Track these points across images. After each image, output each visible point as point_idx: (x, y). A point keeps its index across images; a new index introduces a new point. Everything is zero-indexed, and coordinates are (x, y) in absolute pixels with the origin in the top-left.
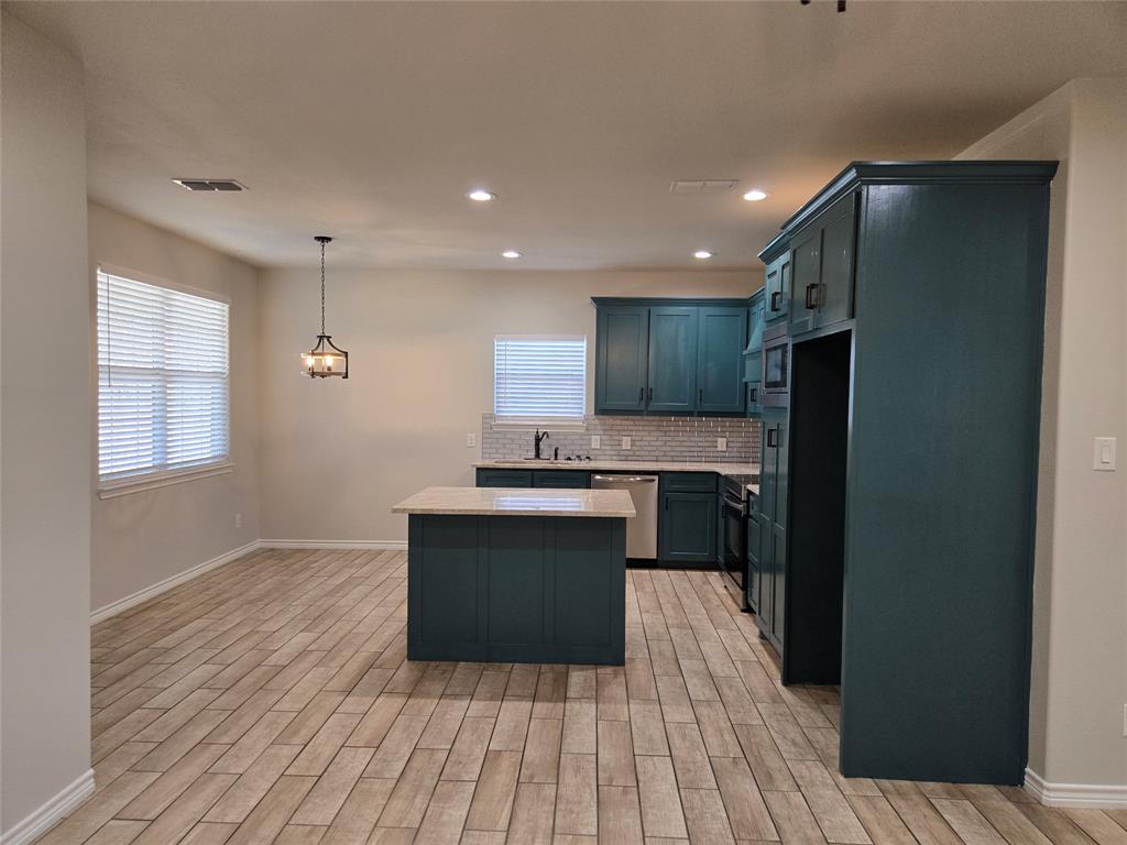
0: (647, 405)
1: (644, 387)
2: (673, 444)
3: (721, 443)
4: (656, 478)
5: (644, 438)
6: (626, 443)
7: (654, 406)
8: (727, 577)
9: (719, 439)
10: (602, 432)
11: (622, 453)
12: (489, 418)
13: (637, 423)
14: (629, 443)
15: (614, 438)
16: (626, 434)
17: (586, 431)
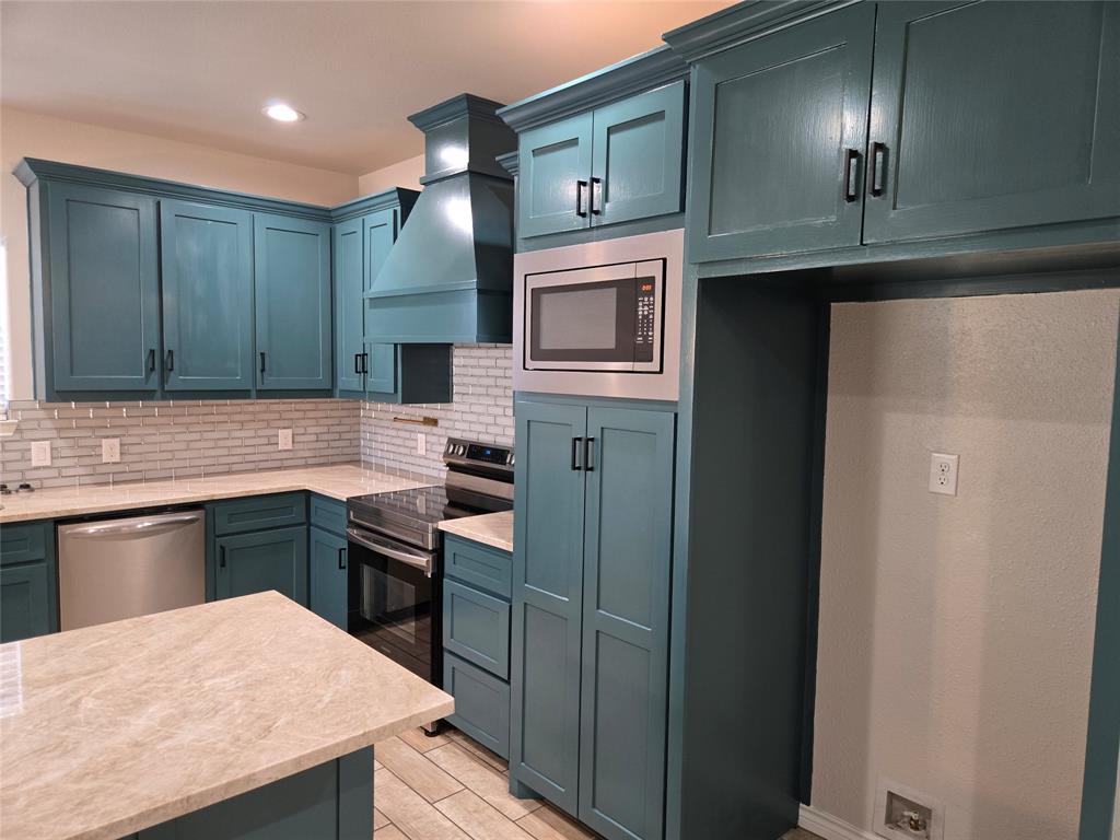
0: (163, 381)
1: (155, 347)
2: (202, 445)
3: (285, 438)
4: (200, 514)
5: (148, 439)
6: (110, 450)
7: (176, 381)
9: (280, 431)
10: (54, 434)
11: (101, 469)
14: (118, 450)
15: (83, 442)
16: (108, 434)
17: (15, 433)
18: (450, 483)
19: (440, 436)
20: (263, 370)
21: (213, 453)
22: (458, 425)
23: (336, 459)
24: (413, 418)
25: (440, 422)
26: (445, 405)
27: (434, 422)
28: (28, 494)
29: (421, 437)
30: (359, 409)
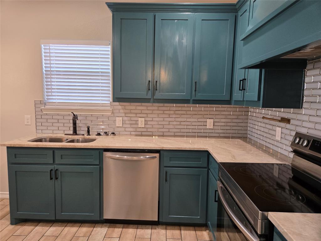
0: (153, 95)
2: (175, 123)
3: (210, 123)
4: (157, 155)
5: (154, 119)
6: (141, 122)
7: (158, 95)
8: (211, 233)
9: (208, 120)
10: (123, 115)
11: (138, 130)
12: (40, 104)
13: (149, 108)
14: (143, 123)
15: (132, 119)
16: (141, 116)
17: (112, 114)
18: (294, 163)
19: (291, 130)
20: (195, 91)
21: (179, 127)
22: (305, 124)
23: (234, 135)
24: (275, 118)
25: (291, 121)
26: (296, 110)
27: (288, 121)
28: (114, 136)
29: (279, 130)
30: (248, 112)
